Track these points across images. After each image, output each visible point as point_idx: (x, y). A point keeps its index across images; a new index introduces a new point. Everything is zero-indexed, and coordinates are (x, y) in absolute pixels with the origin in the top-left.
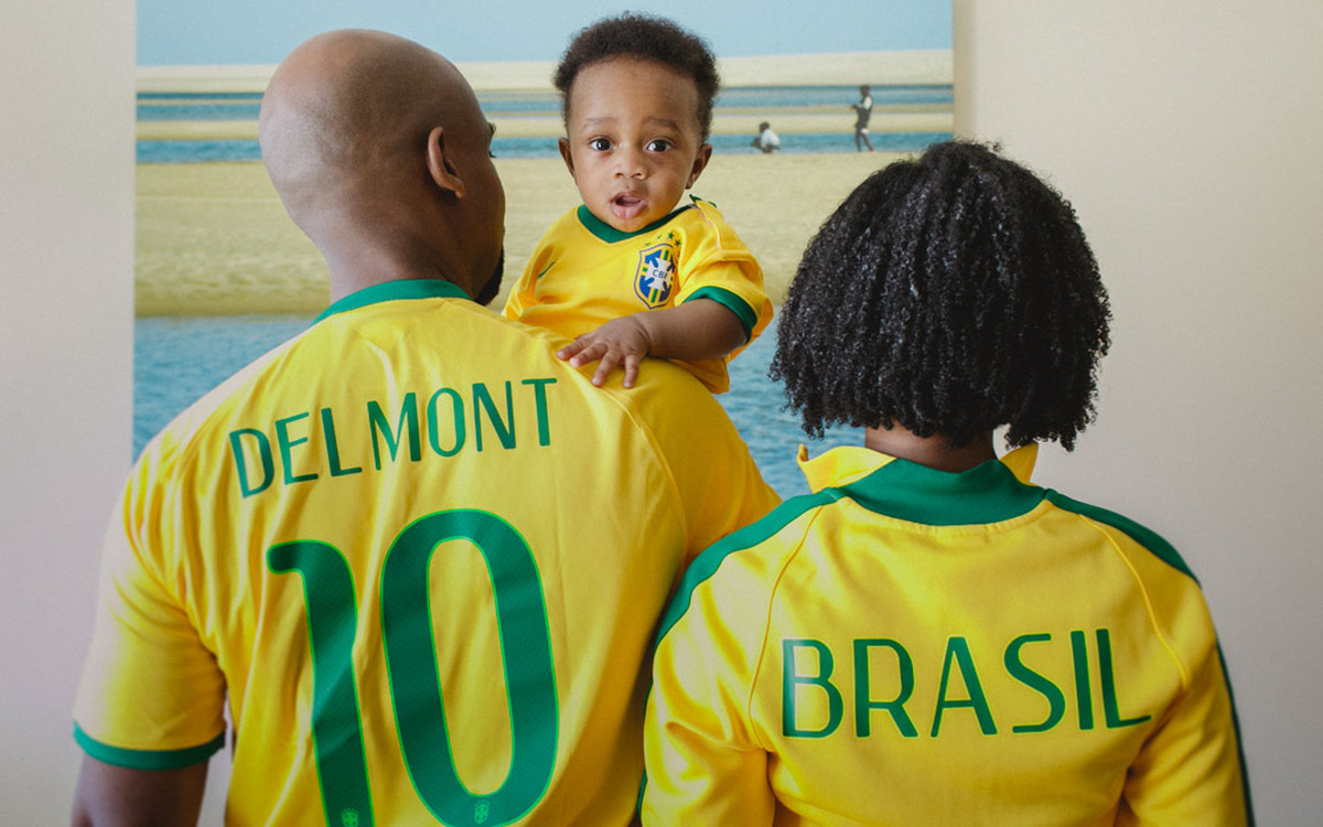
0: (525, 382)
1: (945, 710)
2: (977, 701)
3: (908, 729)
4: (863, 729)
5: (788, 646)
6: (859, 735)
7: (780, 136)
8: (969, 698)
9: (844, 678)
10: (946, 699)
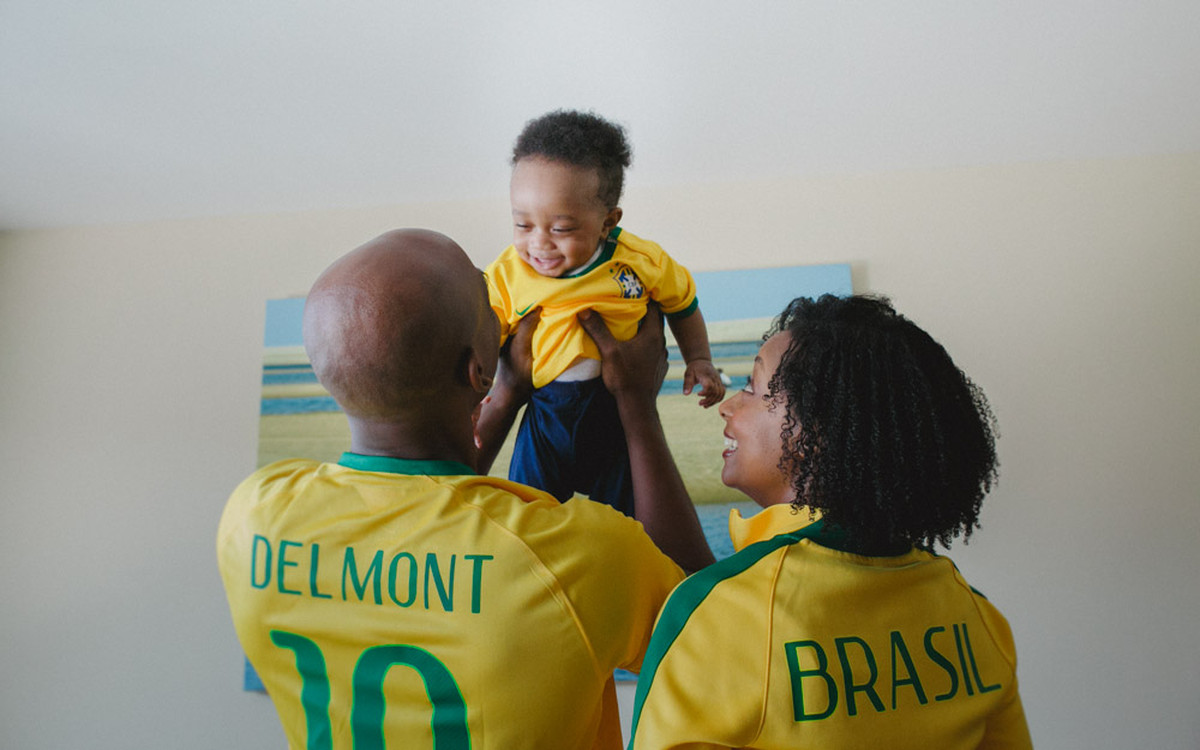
0: (467, 557)
1: (898, 687)
2: (914, 680)
3: (879, 707)
4: (852, 711)
5: (790, 649)
6: (850, 714)
7: (731, 378)
8: (909, 677)
9: (835, 669)
10: (897, 679)
